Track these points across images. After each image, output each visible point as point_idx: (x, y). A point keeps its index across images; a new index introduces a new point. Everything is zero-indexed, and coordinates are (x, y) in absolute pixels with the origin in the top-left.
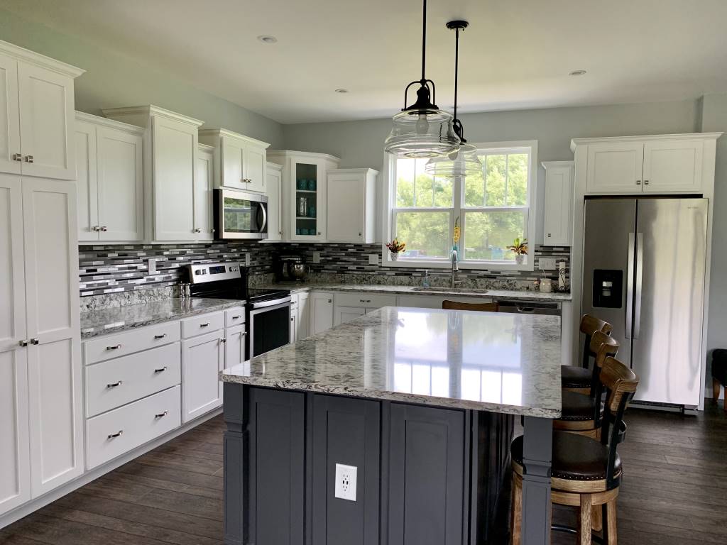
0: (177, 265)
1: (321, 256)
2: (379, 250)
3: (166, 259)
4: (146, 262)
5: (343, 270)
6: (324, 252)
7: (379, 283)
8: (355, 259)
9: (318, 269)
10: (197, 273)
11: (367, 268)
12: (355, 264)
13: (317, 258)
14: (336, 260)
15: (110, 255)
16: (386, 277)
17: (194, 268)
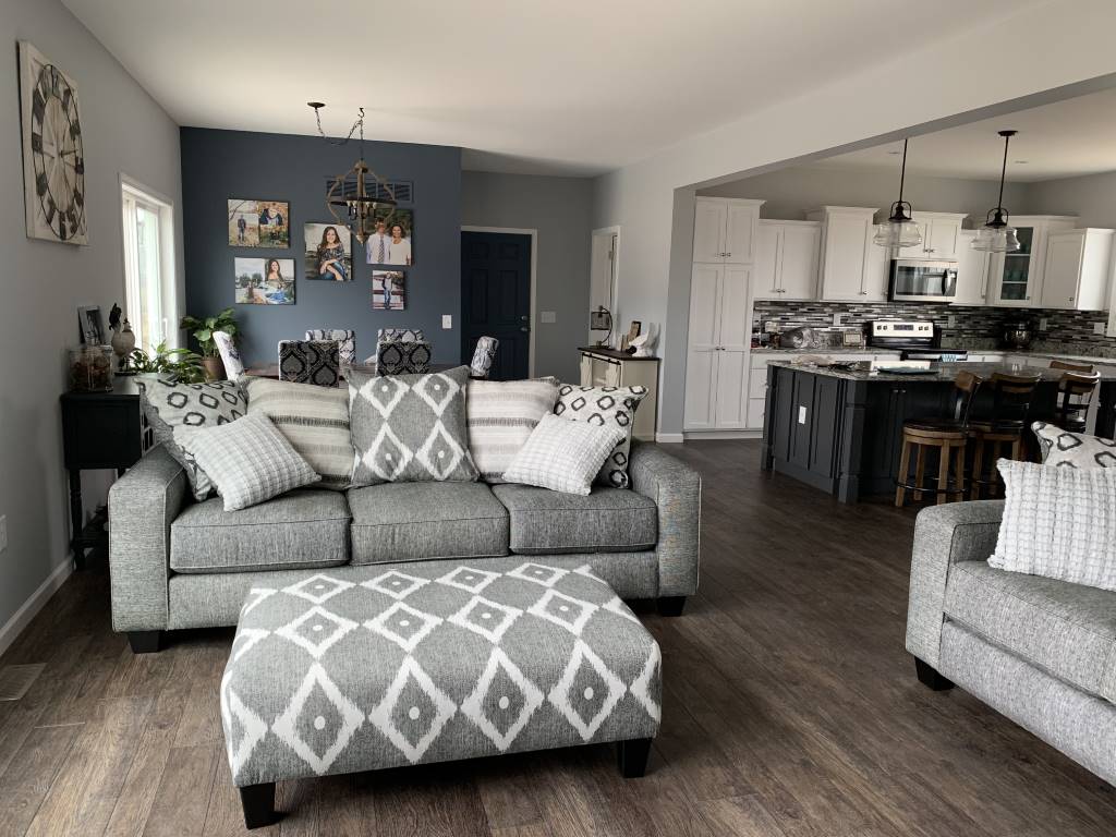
0: (863, 321)
1: (1048, 323)
2: (1103, 318)
3: (852, 315)
4: (832, 316)
5: (1067, 340)
6: (1052, 319)
7: (1101, 356)
8: (1080, 328)
9: (1043, 337)
10: (879, 328)
11: (1091, 337)
12: (1080, 332)
13: (1044, 325)
14: (1062, 327)
15: (801, 310)
16: (1109, 349)
17: (876, 324)
